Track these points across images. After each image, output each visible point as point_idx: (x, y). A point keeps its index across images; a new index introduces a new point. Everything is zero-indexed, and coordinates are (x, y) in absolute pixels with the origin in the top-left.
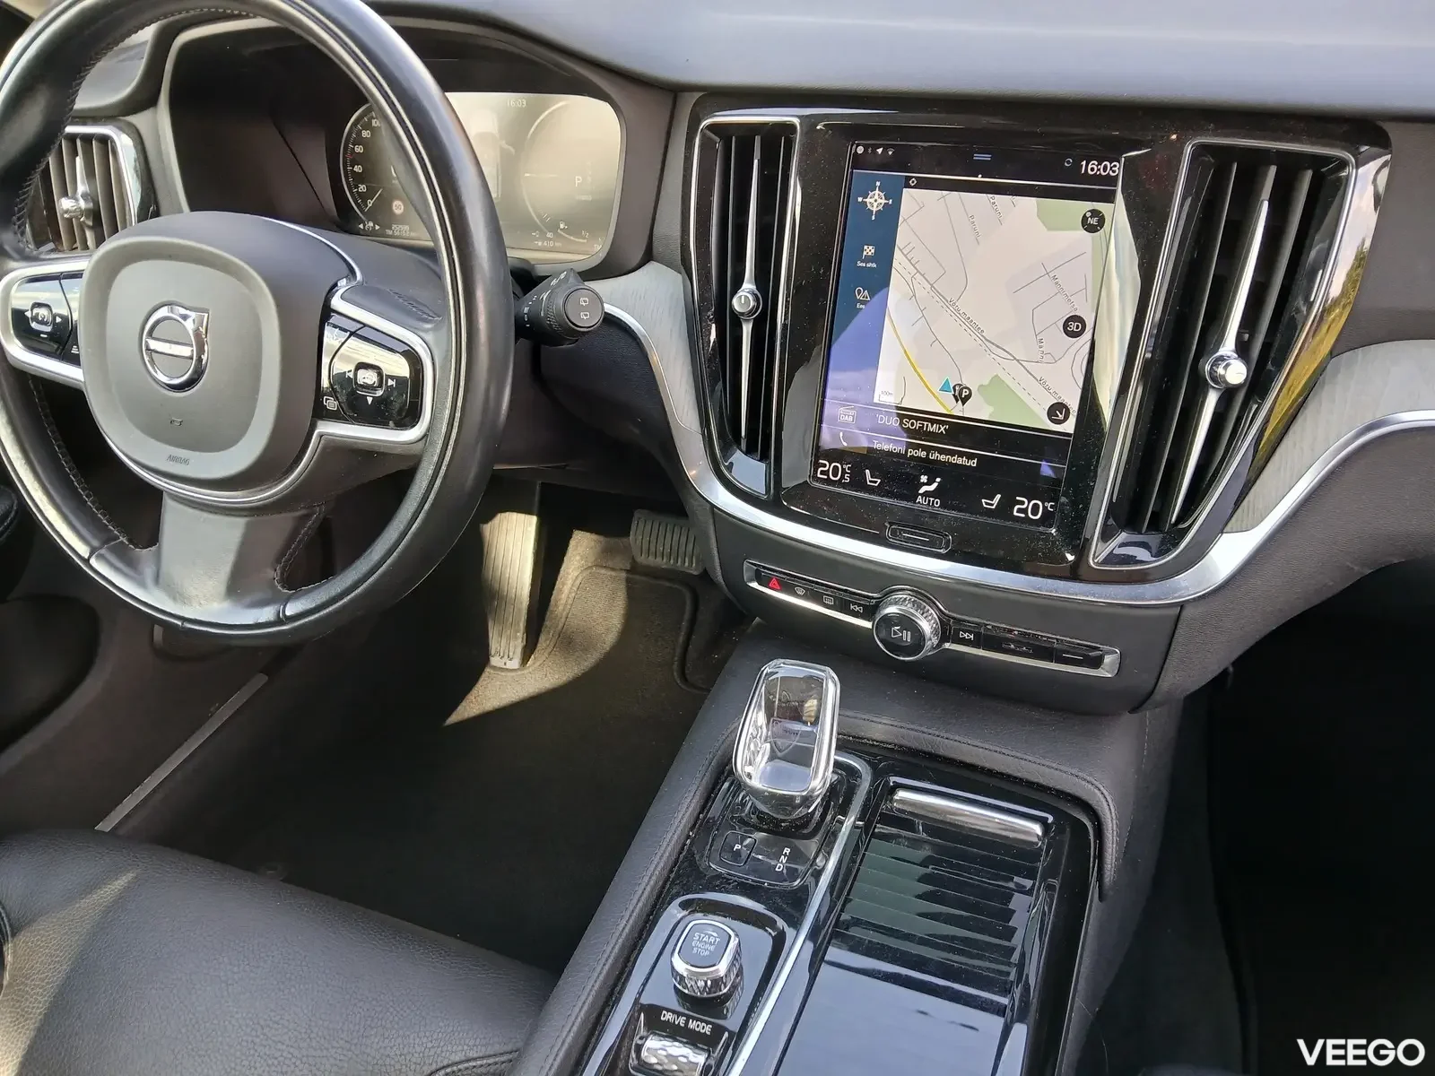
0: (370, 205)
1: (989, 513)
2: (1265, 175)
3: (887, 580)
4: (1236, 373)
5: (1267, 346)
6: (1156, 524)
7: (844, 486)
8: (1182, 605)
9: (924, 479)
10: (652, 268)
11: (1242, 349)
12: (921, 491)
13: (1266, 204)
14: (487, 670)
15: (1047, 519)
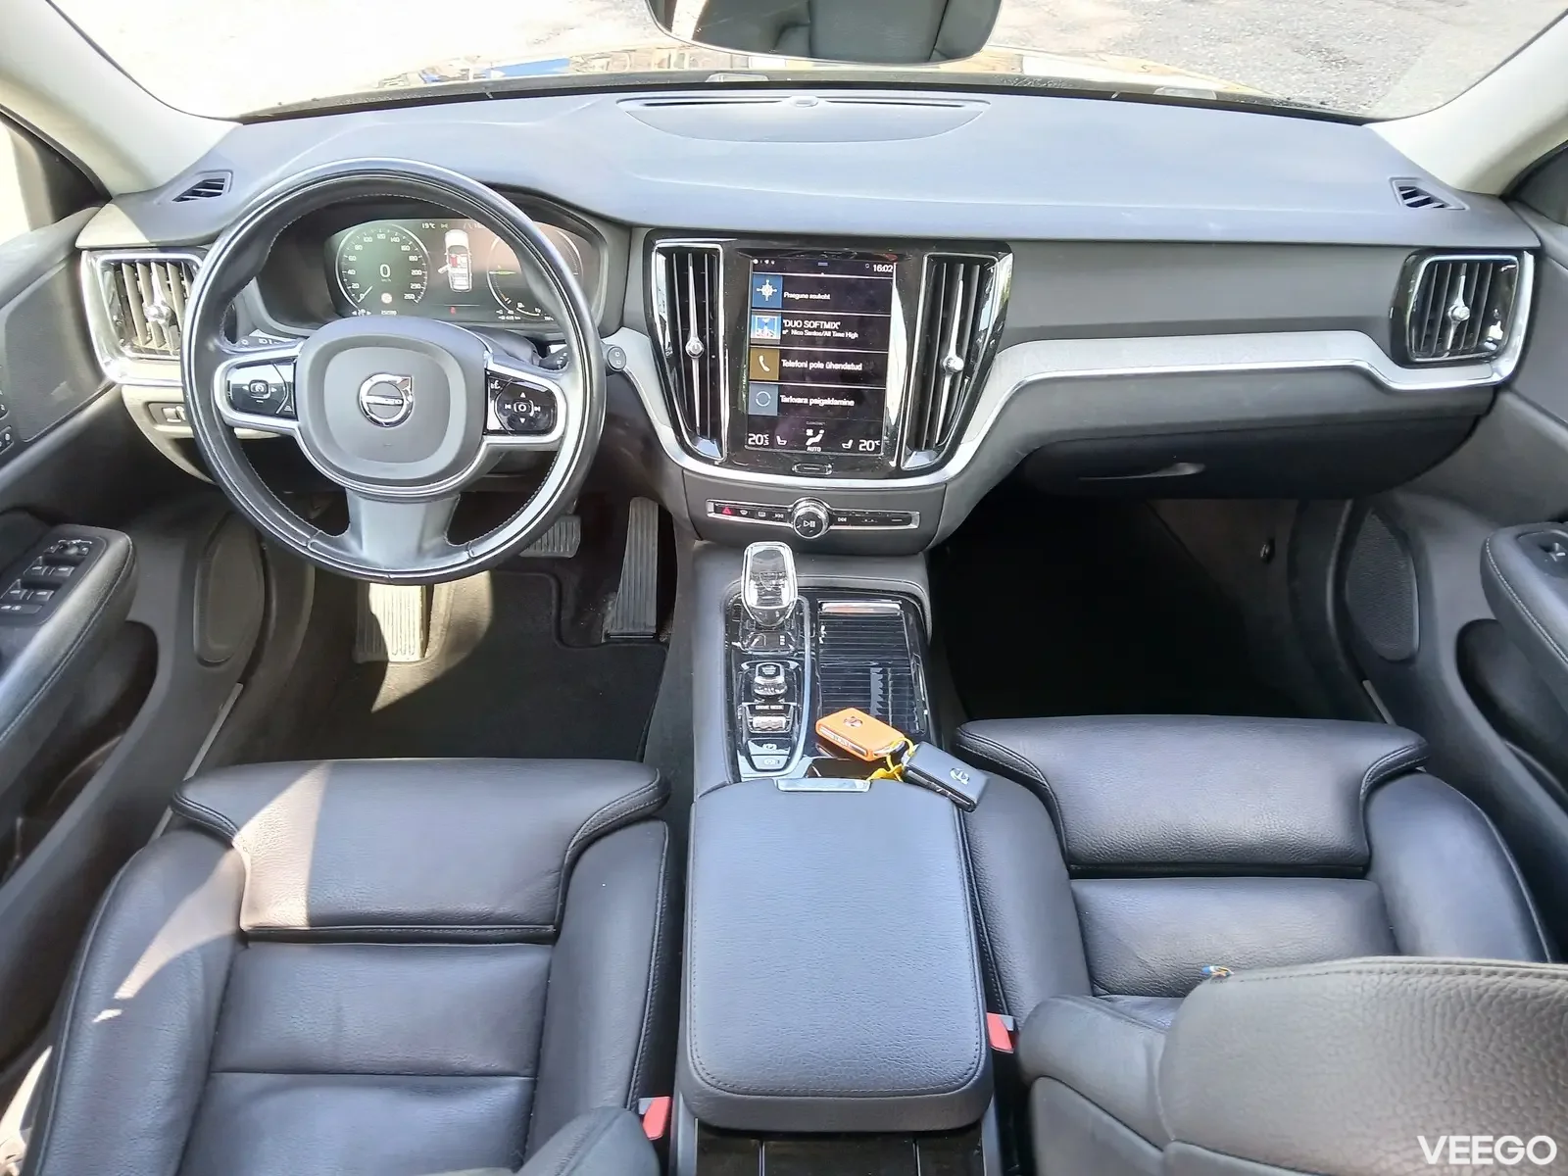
0: (362, 298)
1: (848, 450)
2: (959, 268)
3: (794, 494)
4: (958, 364)
5: (969, 351)
6: (928, 446)
7: (765, 447)
8: (946, 483)
9: (810, 432)
10: (623, 330)
11: (959, 353)
12: (808, 443)
13: (961, 283)
14: (390, 665)
15: (878, 448)
